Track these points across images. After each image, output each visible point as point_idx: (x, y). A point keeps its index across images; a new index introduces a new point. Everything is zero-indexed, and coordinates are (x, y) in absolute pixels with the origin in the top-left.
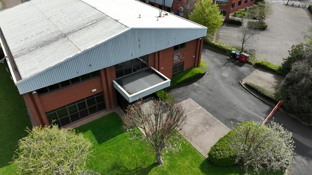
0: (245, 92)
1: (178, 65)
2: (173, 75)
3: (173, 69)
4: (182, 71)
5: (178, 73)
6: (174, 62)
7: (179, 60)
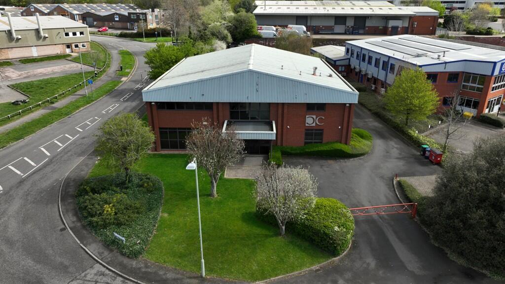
1: (314, 131)
2: (306, 143)
3: (306, 134)
4: (321, 143)
5: (315, 143)
6: (307, 125)
7: (314, 125)
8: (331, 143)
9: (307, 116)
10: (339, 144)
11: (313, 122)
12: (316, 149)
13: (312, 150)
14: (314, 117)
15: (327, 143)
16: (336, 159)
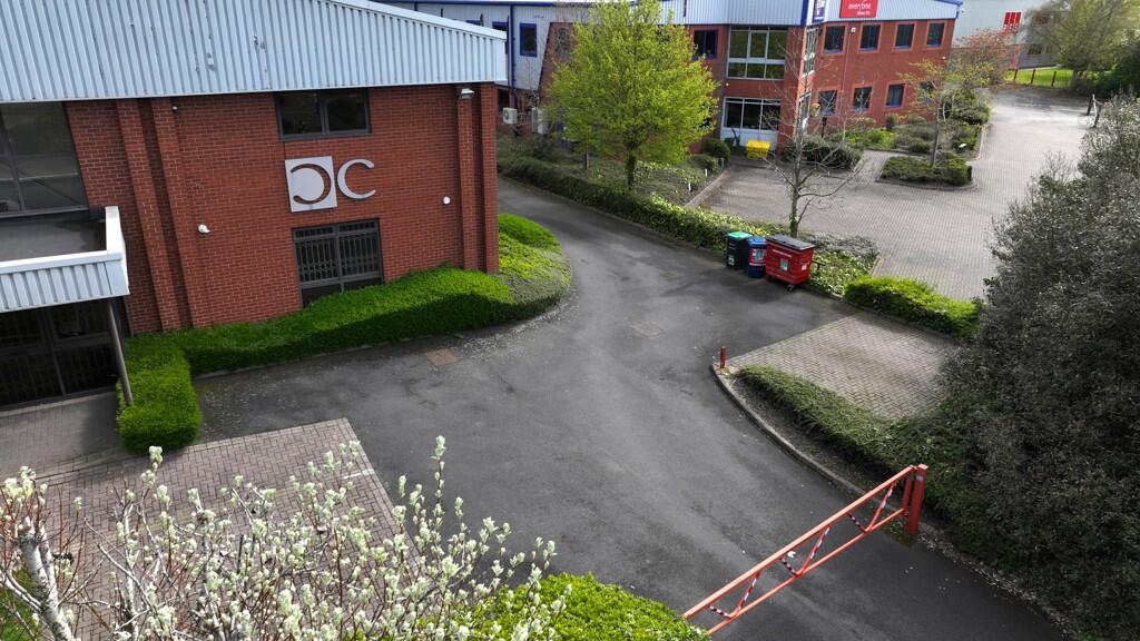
0: (723, 414)
1: (337, 234)
2: (308, 296)
3: (303, 254)
4: (378, 281)
5: (350, 286)
6: (296, 207)
7: (331, 201)
8: (423, 274)
9: (290, 164)
10: (458, 274)
11: (326, 192)
12: (365, 313)
13: (346, 321)
14: (326, 163)
15: (408, 277)
16: (456, 342)
